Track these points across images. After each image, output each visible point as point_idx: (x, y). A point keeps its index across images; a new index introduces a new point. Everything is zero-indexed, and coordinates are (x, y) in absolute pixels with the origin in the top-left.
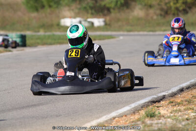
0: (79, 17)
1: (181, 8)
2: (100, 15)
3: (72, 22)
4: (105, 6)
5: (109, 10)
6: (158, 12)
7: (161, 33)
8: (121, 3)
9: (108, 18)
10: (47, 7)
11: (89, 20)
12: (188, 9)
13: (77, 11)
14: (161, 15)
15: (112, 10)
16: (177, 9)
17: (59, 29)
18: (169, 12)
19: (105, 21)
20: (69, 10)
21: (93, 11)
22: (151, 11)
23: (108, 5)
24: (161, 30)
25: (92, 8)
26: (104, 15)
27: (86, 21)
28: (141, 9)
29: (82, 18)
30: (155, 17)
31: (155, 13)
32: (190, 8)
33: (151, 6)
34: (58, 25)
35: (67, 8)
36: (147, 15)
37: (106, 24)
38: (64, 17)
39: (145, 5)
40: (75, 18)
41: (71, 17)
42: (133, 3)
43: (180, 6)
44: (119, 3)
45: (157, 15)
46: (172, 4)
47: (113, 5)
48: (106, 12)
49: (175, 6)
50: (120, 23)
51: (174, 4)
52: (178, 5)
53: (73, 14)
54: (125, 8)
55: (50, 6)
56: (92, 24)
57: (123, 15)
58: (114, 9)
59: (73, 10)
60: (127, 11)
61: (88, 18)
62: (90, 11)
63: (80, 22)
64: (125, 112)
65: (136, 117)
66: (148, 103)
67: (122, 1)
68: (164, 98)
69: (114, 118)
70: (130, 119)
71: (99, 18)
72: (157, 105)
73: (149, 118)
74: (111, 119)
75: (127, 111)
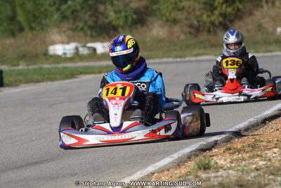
0: (74, 41)
1: (217, 23)
2: (104, 38)
3: (64, 49)
4: (110, 23)
5: (115, 29)
6: (187, 29)
7: (194, 59)
8: (132, 19)
10: (27, 30)
11: (89, 45)
12: (228, 23)
13: (70, 33)
14: (190, 33)
15: (120, 30)
16: (212, 23)
17: (47, 59)
18: (201, 29)
20: (59, 33)
21: (94, 33)
22: (177, 29)
23: (114, 23)
24: (192, 56)
25: (91, 28)
26: (110, 38)
27: (84, 46)
28: (162, 27)
29: (80, 43)
30: (182, 37)
31: (182, 32)
32: (231, 21)
33: (175, 21)
34: (46, 54)
35: (55, 30)
36: (171, 34)
38: (53, 43)
39: (167, 21)
40: (68, 43)
41: (63, 43)
42: (150, 19)
44: (130, 19)
45: (186, 34)
46: (205, 17)
47: (121, 22)
48: (112, 32)
49: (209, 19)
51: (208, 16)
52: (213, 18)
53: (65, 38)
54: (139, 26)
55: (32, 29)
56: (94, 50)
58: (123, 27)
59: (64, 32)
60: (142, 29)
61: (87, 42)
62: (89, 33)
63: (77, 49)
64: (166, 165)
65: (183, 170)
66: (196, 151)
67: (135, 17)
68: (215, 144)
69: (153, 174)
70: (176, 174)
71: (102, 42)
72: (208, 153)
73: (202, 170)
74: (148, 175)
75: (169, 163)
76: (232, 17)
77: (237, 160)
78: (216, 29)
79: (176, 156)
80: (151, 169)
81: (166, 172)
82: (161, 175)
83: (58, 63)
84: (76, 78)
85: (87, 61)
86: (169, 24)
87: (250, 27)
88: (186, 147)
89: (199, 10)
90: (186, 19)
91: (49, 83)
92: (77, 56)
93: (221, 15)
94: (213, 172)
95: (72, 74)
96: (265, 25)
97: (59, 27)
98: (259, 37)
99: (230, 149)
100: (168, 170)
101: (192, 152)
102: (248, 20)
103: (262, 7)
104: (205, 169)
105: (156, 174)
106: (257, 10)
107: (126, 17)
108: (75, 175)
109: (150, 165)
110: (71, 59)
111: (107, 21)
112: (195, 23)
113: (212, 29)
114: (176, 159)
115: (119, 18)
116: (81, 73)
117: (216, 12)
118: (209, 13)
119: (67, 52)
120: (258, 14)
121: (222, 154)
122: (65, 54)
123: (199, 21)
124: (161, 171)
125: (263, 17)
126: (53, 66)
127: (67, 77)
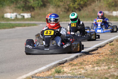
0: (16, 12)
1: (77, 7)
2: (28, 11)
3: (11, 15)
4: (31, 6)
5: (33, 8)
6: (63, 10)
7: (65, 22)
8: (41, 4)
9: (33, 13)
11: (22, 14)
12: (81, 8)
13: (14, 9)
14: (65, 11)
15: (35, 8)
16: (74, 8)
17: (3, 19)
18: (69, 10)
19: (31, 15)
20: (9, 8)
21: (24, 9)
22: (59, 9)
23: (33, 6)
24: (65, 21)
25: (23, 7)
26: (31, 11)
27: (19, 15)
28: (53, 8)
29: (18, 13)
30: (61, 13)
31: (61, 10)
32: (82, 7)
33: (59, 6)
34: (3, 17)
36: (57, 11)
37: (32, 17)
38: (7, 13)
39: (55, 5)
40: (13, 13)
41: (10, 13)
42: (48, 4)
43: (76, 6)
44: (40, 4)
45: (62, 11)
46: (71, 5)
48: (32, 9)
49: (73, 6)
50: (40, 16)
51: (73, 5)
52: (75, 5)
53: (12, 11)
54: (43, 7)
56: (24, 16)
57: (42, 11)
58: (36, 8)
59: (12, 8)
60: (45, 9)
61: (21, 13)
62: (22, 9)
63: (16, 16)
64: (43, 70)
65: (50, 73)
66: (57, 64)
67: (42, 3)
68: (66, 61)
69: (36, 74)
70: (46, 74)
71: (27, 13)
72: (62, 65)
73: (57, 73)
74: (34, 74)
75: (44, 69)
76: (83, 6)
77: (73, 69)
78: (75, 10)
79: (48, 66)
80: (36, 71)
81: (42, 73)
82: (40, 74)
83: (8, 21)
84: (15, 28)
85: (20, 21)
86: (56, 7)
87: (90, 10)
88: (53, 62)
89: (69, 2)
90: (63, 5)
91: (3, 30)
92: (16, 19)
93: (78, 4)
94: (62, 74)
95: (13, 26)
96: (96, 10)
97: (9, 6)
98: (93, 14)
99: (71, 64)
100: (43, 72)
101: (55, 64)
102: (89, 7)
103: (95, 2)
104: (58, 73)
105: (38, 74)
106: (93, 3)
107: (38, 3)
108: (3, 72)
109: (36, 69)
110: (14, 20)
111: (30, 4)
112: (67, 7)
113: (74, 10)
114: (48, 68)
115: (35, 4)
116: (17, 26)
117: (76, 3)
118: (73, 3)
119: (12, 17)
120: (93, 5)
121: (68, 66)
122: (11, 17)
123: (69, 6)
124: (40, 72)
125: (96, 6)
126: (6, 22)
127: (11, 28)
